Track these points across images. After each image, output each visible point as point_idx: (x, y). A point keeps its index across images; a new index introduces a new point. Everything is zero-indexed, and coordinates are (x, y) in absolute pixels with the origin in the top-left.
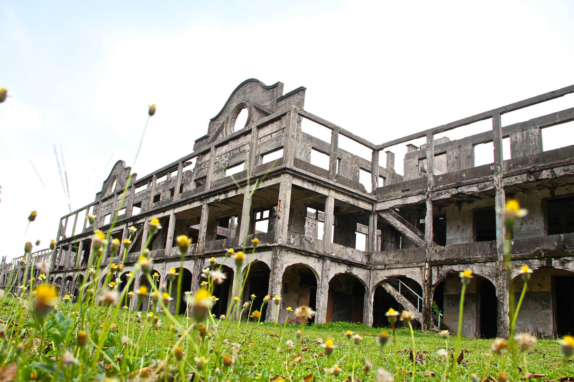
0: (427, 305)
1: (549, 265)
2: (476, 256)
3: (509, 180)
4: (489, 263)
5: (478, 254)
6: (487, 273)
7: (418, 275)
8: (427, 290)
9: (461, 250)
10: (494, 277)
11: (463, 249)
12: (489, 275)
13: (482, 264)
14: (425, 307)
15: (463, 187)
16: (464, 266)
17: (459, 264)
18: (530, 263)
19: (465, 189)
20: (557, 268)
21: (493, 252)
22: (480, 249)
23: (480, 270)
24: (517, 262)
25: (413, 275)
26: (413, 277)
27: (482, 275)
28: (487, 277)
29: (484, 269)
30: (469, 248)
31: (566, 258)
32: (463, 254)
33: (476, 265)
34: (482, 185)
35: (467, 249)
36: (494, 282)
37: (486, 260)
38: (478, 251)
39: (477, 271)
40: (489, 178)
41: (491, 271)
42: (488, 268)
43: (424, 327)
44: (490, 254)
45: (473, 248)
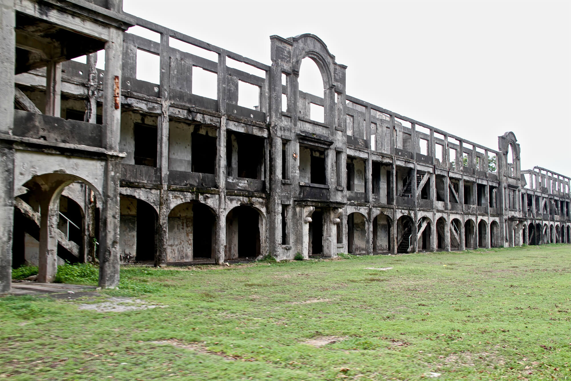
0: (91, 233)
1: (197, 199)
2: (142, 180)
3: (174, 110)
4: (154, 190)
5: (144, 179)
6: (152, 201)
7: (78, 193)
8: (91, 213)
9: (128, 172)
10: (158, 205)
11: (130, 170)
12: (154, 203)
13: (148, 190)
14: (89, 235)
15: (133, 99)
16: (131, 189)
17: (126, 187)
18: (185, 195)
19: (134, 102)
20: (201, 202)
21: (157, 180)
22: (146, 174)
23: (146, 197)
24: (176, 192)
25: (70, 193)
26: (70, 195)
27: (147, 202)
28: (152, 205)
29: (150, 195)
30: (136, 171)
31: (207, 195)
32: (130, 176)
33: (143, 190)
34: (151, 105)
35: (133, 171)
36: (158, 210)
37: (152, 187)
38: (144, 175)
39: (143, 197)
40: (158, 101)
41: (156, 198)
42: (153, 195)
43: (88, 260)
44: (155, 181)
45: (139, 171)
